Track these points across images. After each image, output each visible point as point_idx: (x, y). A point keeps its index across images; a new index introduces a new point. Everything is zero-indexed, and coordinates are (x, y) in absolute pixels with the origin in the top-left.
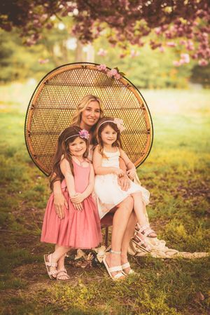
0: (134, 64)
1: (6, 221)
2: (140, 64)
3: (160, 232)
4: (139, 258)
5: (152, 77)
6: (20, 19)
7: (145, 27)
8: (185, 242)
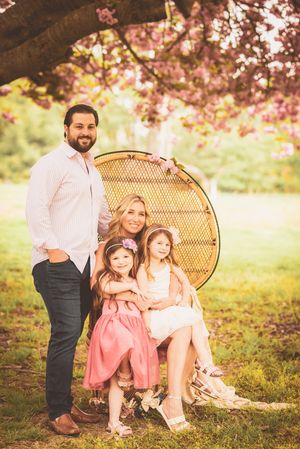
0: (231, 158)
1: (27, 359)
2: (239, 157)
3: (232, 377)
4: (198, 408)
5: (256, 176)
6: (62, 92)
7: (233, 106)
8: (261, 390)
